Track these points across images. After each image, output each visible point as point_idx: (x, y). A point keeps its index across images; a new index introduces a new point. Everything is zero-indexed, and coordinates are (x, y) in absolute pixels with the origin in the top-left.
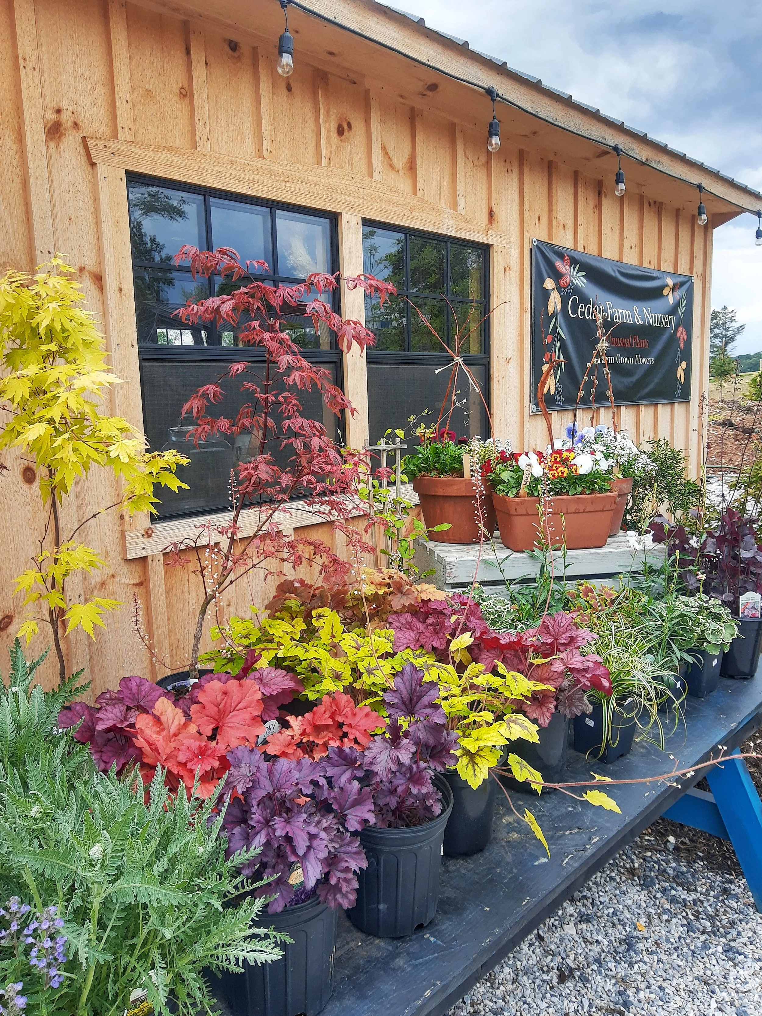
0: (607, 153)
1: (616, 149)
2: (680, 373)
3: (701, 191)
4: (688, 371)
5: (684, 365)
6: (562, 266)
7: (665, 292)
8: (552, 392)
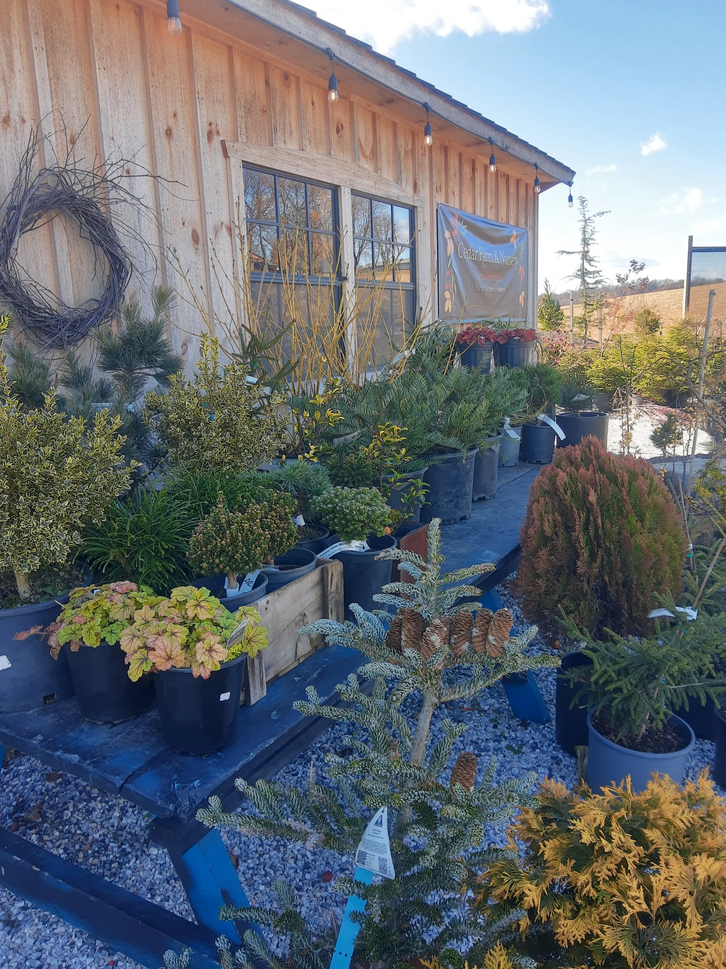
0: (483, 142)
1: (490, 140)
2: (521, 300)
3: (536, 168)
4: (526, 299)
5: (523, 294)
6: (454, 222)
7: (512, 240)
8: (450, 311)
